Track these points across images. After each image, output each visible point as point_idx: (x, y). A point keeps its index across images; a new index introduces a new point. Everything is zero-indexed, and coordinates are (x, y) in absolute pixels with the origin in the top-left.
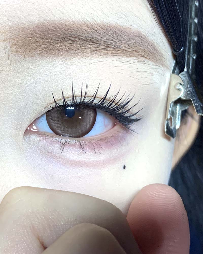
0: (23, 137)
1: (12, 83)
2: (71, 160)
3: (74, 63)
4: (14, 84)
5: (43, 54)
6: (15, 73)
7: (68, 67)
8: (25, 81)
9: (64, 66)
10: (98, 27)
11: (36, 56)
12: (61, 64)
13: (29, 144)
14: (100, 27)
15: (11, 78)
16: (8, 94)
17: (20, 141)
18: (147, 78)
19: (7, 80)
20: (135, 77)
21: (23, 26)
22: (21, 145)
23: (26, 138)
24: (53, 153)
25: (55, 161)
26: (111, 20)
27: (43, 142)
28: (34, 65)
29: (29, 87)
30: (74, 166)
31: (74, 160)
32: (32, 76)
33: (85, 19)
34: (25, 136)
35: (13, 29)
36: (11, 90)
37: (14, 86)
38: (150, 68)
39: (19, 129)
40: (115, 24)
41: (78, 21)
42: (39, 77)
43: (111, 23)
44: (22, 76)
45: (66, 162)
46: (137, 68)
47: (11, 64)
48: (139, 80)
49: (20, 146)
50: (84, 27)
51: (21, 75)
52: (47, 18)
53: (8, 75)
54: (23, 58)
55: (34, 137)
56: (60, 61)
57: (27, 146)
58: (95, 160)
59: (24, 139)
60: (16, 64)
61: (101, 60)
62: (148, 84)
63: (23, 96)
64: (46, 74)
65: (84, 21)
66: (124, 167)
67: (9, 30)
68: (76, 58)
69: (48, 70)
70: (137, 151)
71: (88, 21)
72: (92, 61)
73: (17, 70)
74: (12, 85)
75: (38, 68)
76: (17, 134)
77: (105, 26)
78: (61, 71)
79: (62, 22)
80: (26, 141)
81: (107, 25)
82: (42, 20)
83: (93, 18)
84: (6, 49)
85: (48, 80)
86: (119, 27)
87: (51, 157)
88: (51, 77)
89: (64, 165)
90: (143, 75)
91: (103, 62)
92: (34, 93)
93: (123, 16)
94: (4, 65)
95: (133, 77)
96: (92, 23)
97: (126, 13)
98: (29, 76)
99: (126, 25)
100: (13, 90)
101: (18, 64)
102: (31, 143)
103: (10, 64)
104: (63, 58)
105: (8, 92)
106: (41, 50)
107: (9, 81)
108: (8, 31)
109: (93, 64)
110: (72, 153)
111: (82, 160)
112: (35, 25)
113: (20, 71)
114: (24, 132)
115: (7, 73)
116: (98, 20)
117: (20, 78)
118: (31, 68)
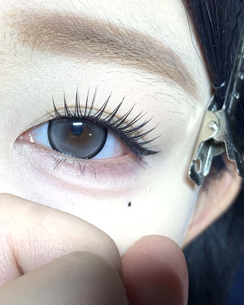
0: (14, 144)
1: (13, 77)
2: (66, 182)
3: (89, 67)
4: (16, 80)
5: (55, 50)
6: (19, 67)
7: (82, 70)
8: (30, 78)
9: (77, 69)
10: (124, 32)
11: (47, 51)
12: (74, 67)
13: (20, 154)
14: (126, 32)
15: (13, 72)
16: (6, 90)
17: (10, 148)
18: (172, 104)
19: (8, 73)
20: (158, 99)
21: (37, 13)
22: (10, 153)
23: (17, 146)
24: (46, 169)
25: (47, 179)
26: (140, 28)
27: (36, 155)
28: (43, 61)
29: (32, 86)
30: (69, 190)
31: (70, 183)
32: (38, 74)
33: (110, 19)
34: (16, 144)
35: (25, 14)
36: (12, 86)
37: (16, 82)
38: (178, 94)
39: (11, 134)
40: (144, 33)
41: (102, 20)
42: (46, 77)
43: (139, 31)
44: (27, 72)
45: (59, 183)
46: (162, 90)
47: (16, 55)
48: (162, 104)
49: (8, 153)
50: (108, 28)
51: (25, 70)
52: (66, 8)
53: (10, 67)
54: (31, 50)
55: (26, 147)
56: (74, 63)
57: (16, 156)
58: (95, 187)
59: (15, 147)
60: (22, 56)
61: (121, 70)
62: (173, 112)
63: (24, 96)
64: (55, 74)
65: (108, 21)
66: (130, 205)
67: (21, 15)
68: (92, 62)
69: (58, 71)
70: (148, 189)
71: (113, 22)
72: (110, 69)
73: (22, 64)
74: (13, 80)
75: (47, 65)
76: (8, 139)
77: (132, 32)
78: (73, 75)
79: (83, 17)
80: (16, 149)
81: (134, 31)
82: (60, 9)
83: (120, 20)
84: (13, 36)
85: (55, 82)
86: (149, 38)
87: (42, 174)
88: (59, 79)
89: (57, 187)
90: (168, 99)
91: (123, 73)
92: (37, 94)
93: (156, 27)
94: (8, 54)
95: (156, 98)
96: (118, 25)
97: (159, 24)
98: (35, 73)
99: (157, 38)
100: (13, 86)
101: (24, 56)
102: (22, 153)
103: (14, 54)
104: (78, 59)
105: (8, 88)
106: (53, 45)
107: (10, 74)
108: (19, 15)
109: (111, 73)
110: (68, 173)
111: (78, 184)
112: (51, 14)
113: (26, 66)
114: (15, 139)
115: (10, 65)
116: (125, 23)
117: (24, 74)
118: (39, 64)
